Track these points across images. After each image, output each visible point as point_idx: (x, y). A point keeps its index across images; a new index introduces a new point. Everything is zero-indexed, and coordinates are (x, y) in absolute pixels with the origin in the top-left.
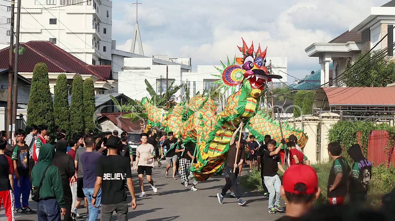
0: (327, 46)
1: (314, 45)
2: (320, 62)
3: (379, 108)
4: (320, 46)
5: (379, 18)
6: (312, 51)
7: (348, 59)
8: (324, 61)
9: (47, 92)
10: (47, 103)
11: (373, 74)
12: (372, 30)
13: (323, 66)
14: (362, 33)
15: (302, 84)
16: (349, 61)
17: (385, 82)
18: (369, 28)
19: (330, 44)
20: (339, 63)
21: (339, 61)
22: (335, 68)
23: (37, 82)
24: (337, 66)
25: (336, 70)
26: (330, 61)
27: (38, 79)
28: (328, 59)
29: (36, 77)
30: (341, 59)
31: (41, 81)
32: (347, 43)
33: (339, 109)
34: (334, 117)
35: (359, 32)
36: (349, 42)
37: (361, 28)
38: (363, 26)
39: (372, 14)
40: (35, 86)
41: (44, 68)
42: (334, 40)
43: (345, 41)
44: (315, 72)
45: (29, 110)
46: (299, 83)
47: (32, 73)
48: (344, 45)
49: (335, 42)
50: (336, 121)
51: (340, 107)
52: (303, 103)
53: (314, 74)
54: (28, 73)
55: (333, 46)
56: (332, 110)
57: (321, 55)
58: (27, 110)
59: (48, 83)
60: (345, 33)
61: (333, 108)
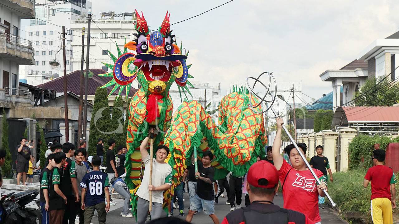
0: (338, 72)
1: (328, 72)
2: (333, 86)
3: (390, 124)
4: (333, 72)
5: (383, 48)
6: (326, 77)
7: (356, 84)
8: (336, 85)
9: (107, 111)
10: (107, 120)
11: (379, 96)
12: (377, 59)
13: (335, 89)
14: (368, 62)
15: (315, 104)
16: (357, 85)
17: (389, 102)
18: (375, 57)
19: (341, 71)
20: (349, 87)
21: (348, 85)
22: (344, 91)
23: (99, 102)
24: (347, 90)
25: (346, 93)
26: (340, 85)
27: (99, 100)
28: (340, 83)
29: (98, 98)
30: (350, 84)
31: (102, 101)
32: (356, 70)
33: (356, 125)
34: (351, 132)
35: (366, 61)
36: (357, 69)
37: (368, 57)
38: (369, 55)
39: (378, 45)
40: (96, 106)
41: (105, 91)
42: (344, 67)
43: (353, 68)
44: (326, 94)
45: (91, 126)
46: (313, 104)
47: (94, 96)
48: (352, 72)
49: (345, 69)
50: (353, 136)
51: (357, 123)
52: (322, 120)
53: (325, 97)
54: (91, 96)
55: (344, 73)
56: (350, 126)
57: (333, 80)
58: (90, 126)
59: (108, 103)
60: (354, 61)
61: (351, 124)
